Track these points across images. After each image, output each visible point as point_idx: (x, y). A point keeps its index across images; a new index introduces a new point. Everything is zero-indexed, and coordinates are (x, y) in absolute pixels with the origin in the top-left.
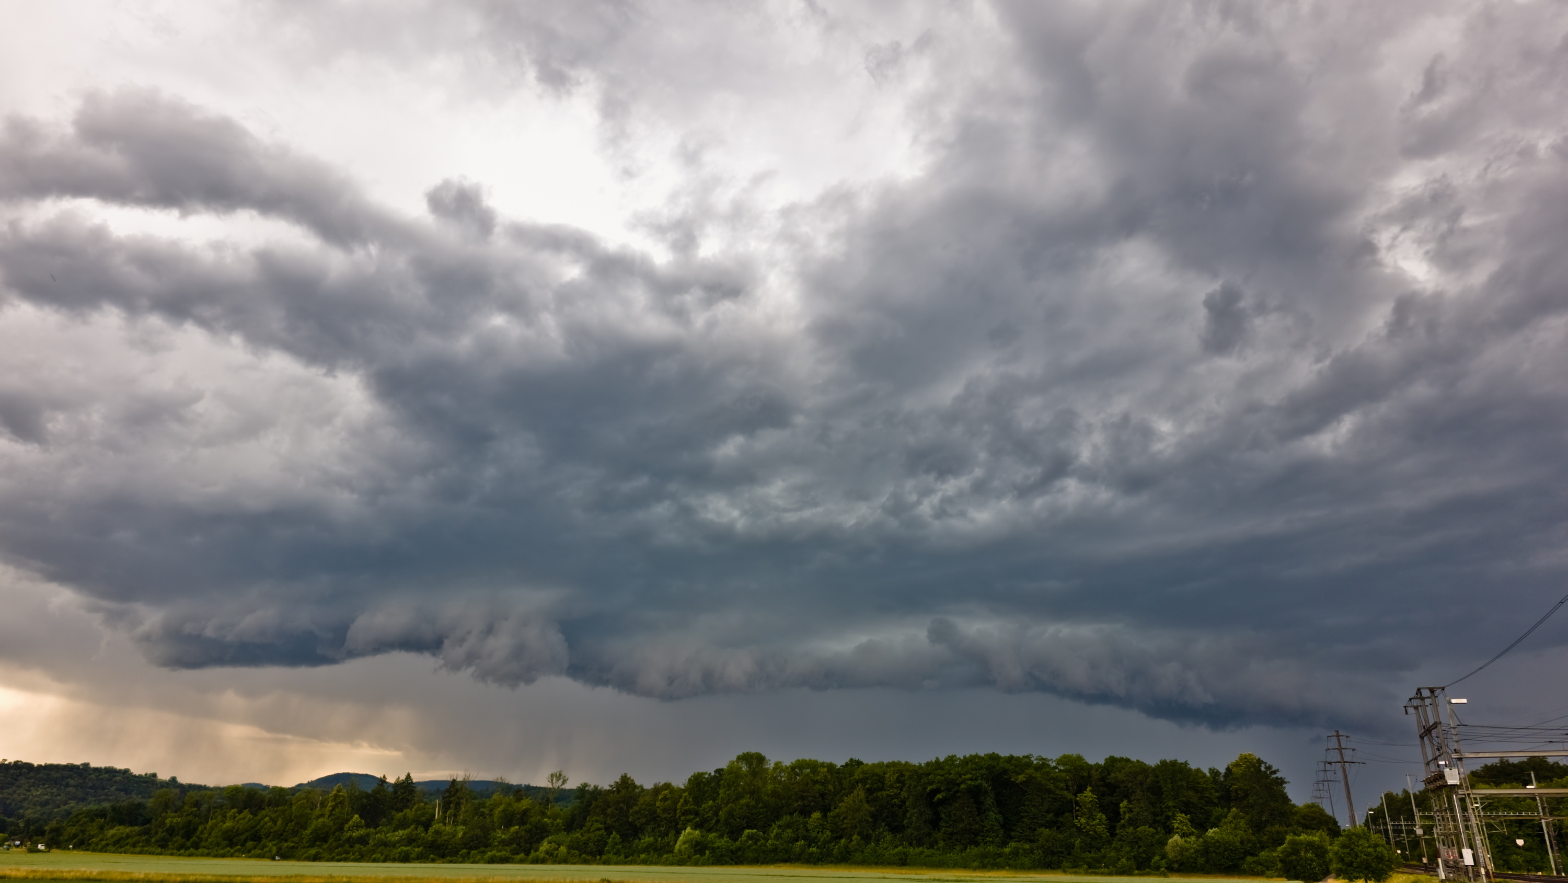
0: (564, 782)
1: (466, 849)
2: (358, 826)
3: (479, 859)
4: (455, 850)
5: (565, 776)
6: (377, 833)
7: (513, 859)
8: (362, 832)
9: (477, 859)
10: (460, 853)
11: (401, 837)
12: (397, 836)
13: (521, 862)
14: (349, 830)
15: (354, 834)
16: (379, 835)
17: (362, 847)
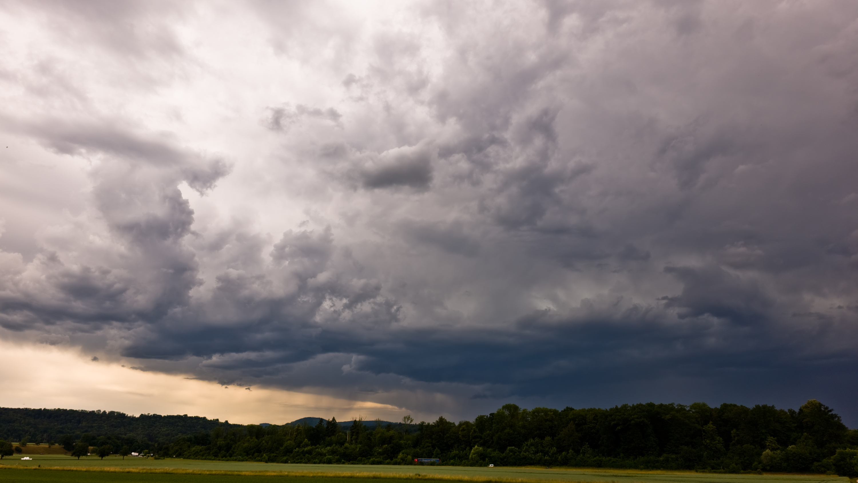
0: (412, 421)
1: (361, 457)
2: (307, 445)
3: (367, 462)
4: (355, 457)
5: (412, 418)
6: (316, 448)
7: (384, 462)
8: (309, 448)
9: (366, 462)
10: (358, 459)
11: (329, 450)
12: (326, 450)
13: (388, 464)
14: (303, 447)
15: (305, 449)
16: (317, 450)
17: (309, 456)
